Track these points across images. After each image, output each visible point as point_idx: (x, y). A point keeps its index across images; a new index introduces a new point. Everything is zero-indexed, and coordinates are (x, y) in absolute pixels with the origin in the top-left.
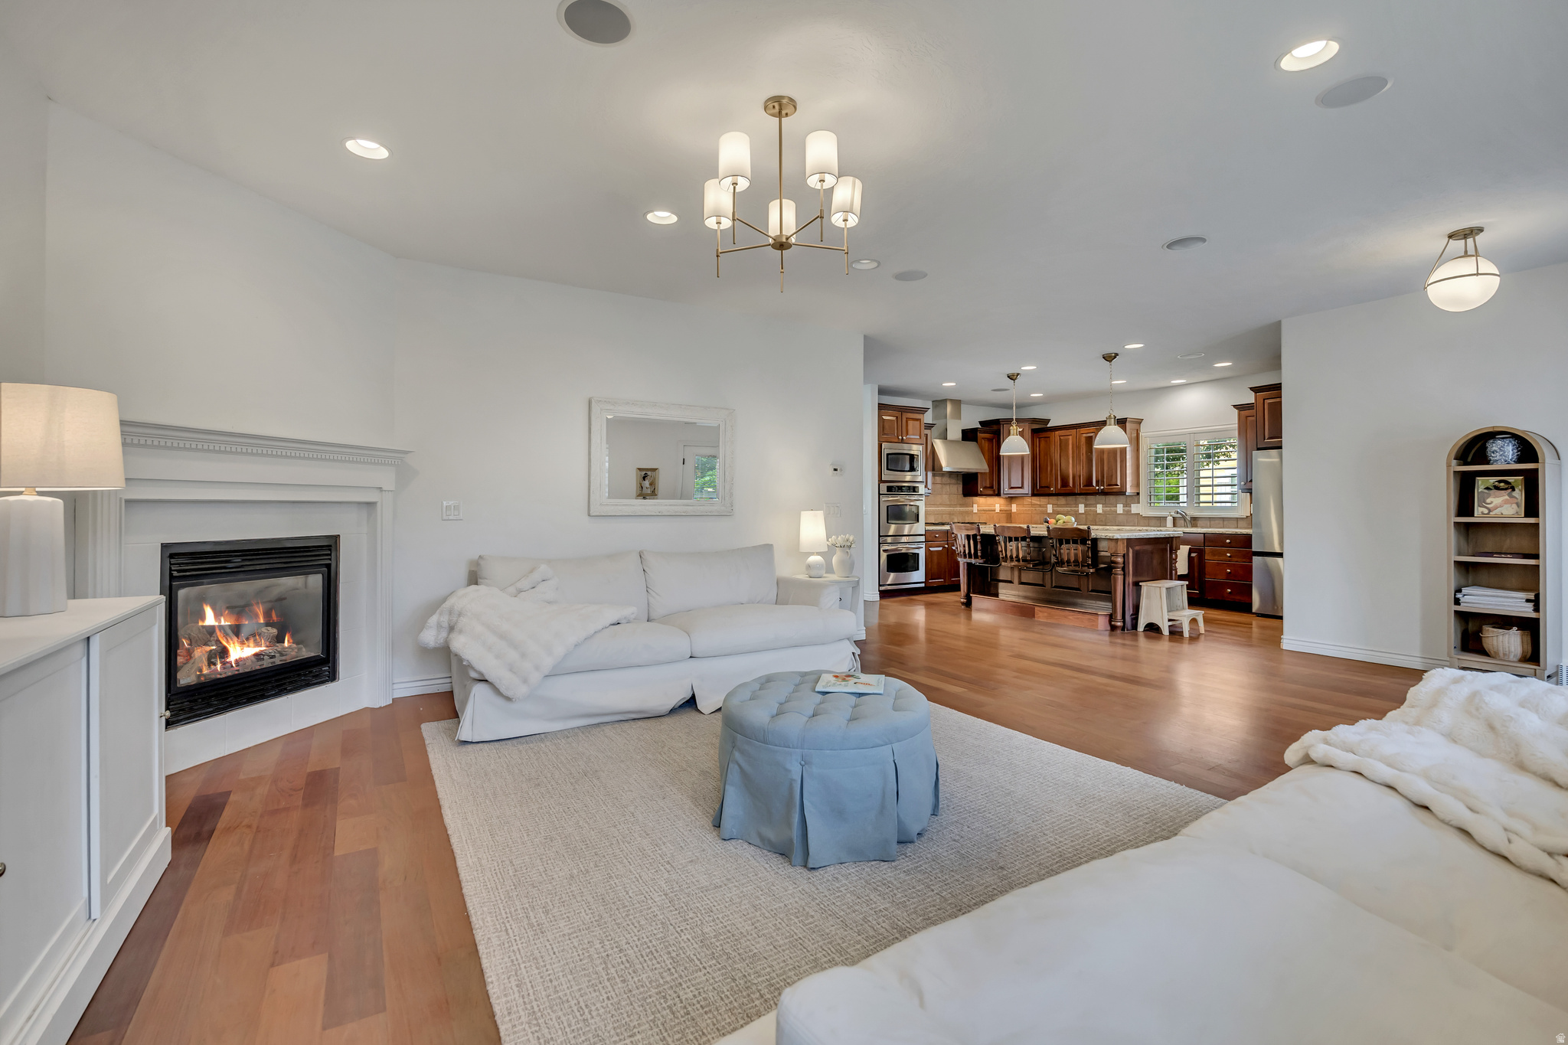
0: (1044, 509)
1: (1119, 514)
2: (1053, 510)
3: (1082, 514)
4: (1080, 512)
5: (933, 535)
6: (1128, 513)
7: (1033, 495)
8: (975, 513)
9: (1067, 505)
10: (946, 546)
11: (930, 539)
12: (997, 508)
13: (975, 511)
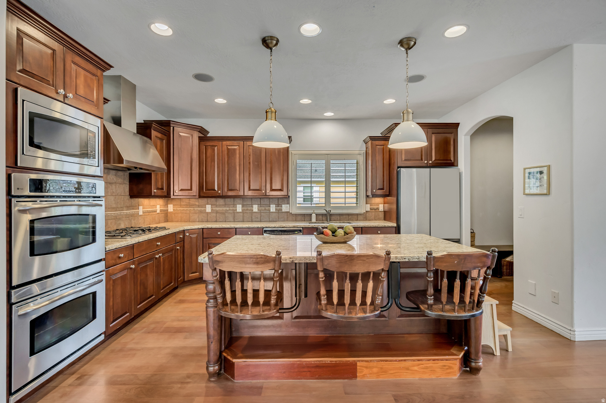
0: (203, 209)
1: (273, 212)
2: (212, 210)
3: (240, 212)
4: (238, 211)
5: (115, 256)
6: (279, 211)
7: (200, 197)
8: (141, 215)
9: (225, 205)
10: (133, 266)
11: (112, 262)
12: (158, 209)
13: (141, 213)
